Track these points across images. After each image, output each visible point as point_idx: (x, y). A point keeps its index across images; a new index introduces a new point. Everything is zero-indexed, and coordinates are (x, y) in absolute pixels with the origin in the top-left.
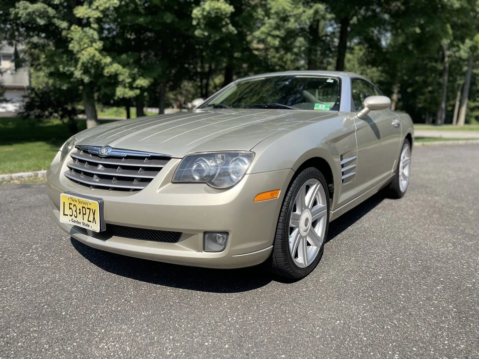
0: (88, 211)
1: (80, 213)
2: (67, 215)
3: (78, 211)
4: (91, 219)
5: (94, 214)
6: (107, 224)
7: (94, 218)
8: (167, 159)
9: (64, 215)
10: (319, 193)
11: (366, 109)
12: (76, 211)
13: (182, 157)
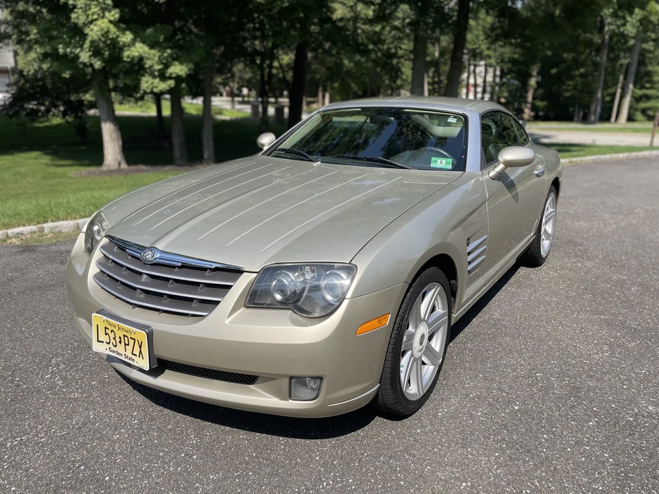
0: (131, 342)
1: (120, 342)
2: (103, 342)
3: (118, 340)
4: (137, 351)
5: (140, 347)
6: (158, 359)
7: (141, 352)
8: (238, 272)
9: (98, 341)
10: (438, 298)
11: (501, 166)
12: (114, 338)
13: (258, 271)
